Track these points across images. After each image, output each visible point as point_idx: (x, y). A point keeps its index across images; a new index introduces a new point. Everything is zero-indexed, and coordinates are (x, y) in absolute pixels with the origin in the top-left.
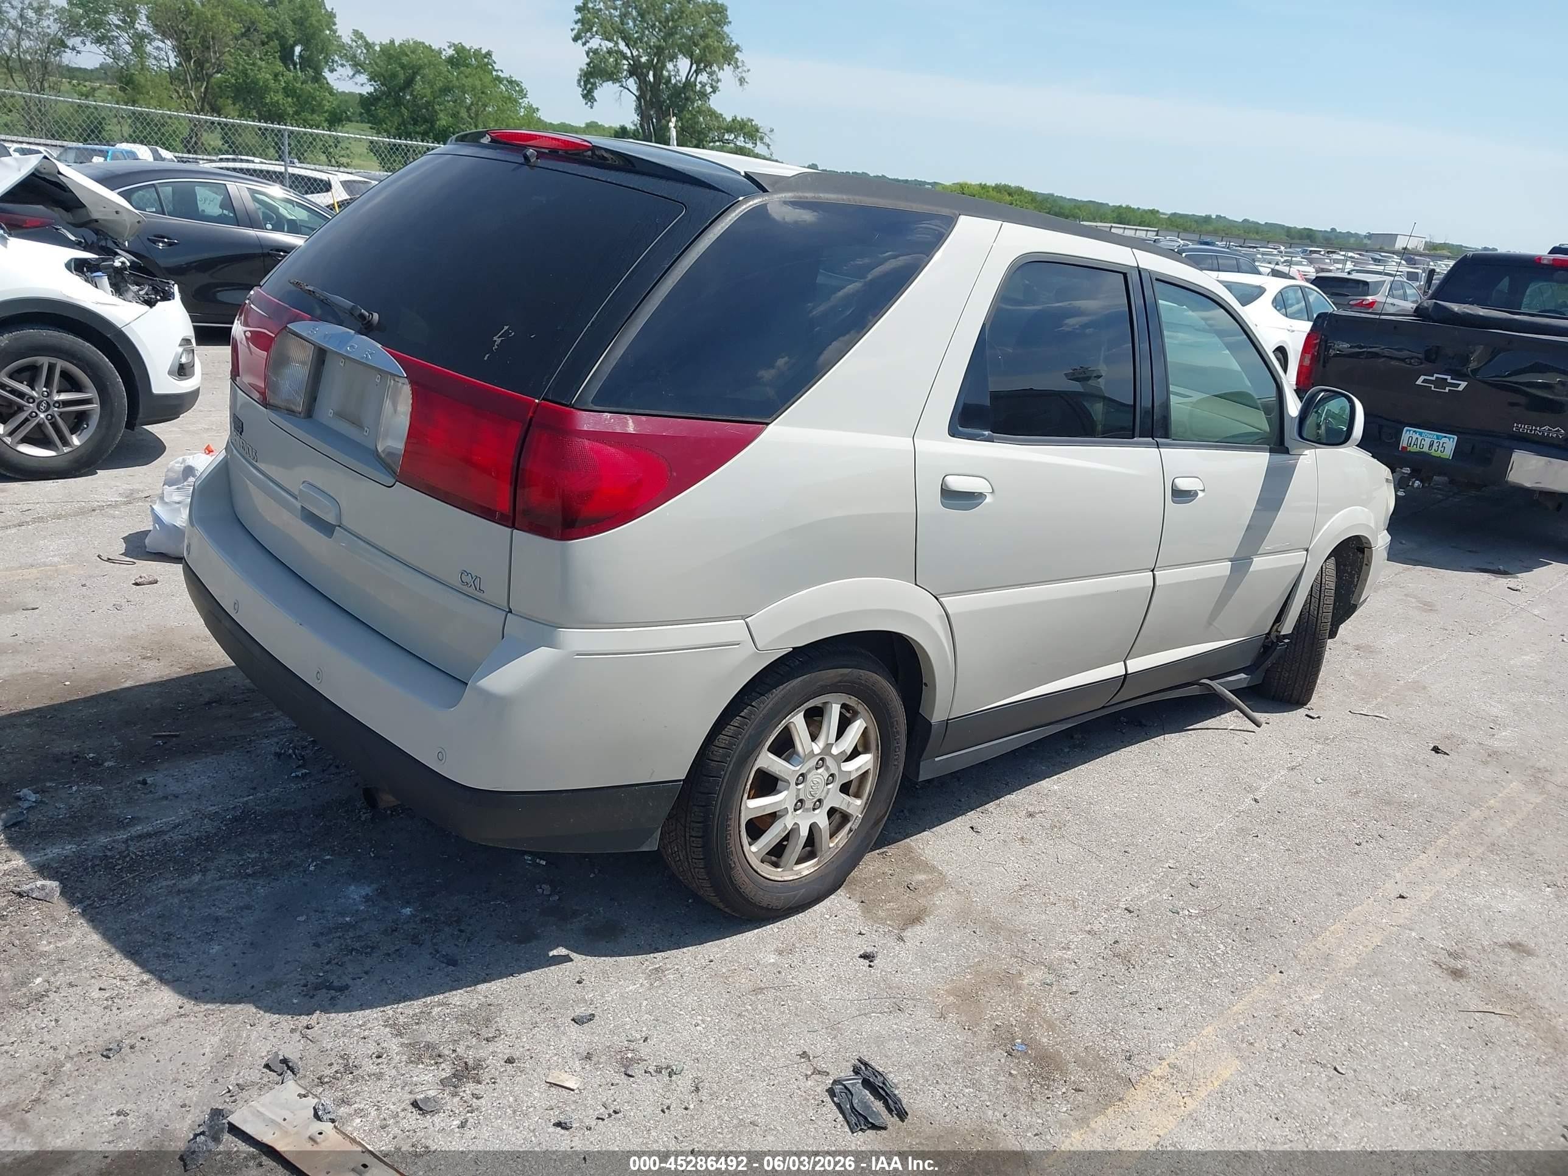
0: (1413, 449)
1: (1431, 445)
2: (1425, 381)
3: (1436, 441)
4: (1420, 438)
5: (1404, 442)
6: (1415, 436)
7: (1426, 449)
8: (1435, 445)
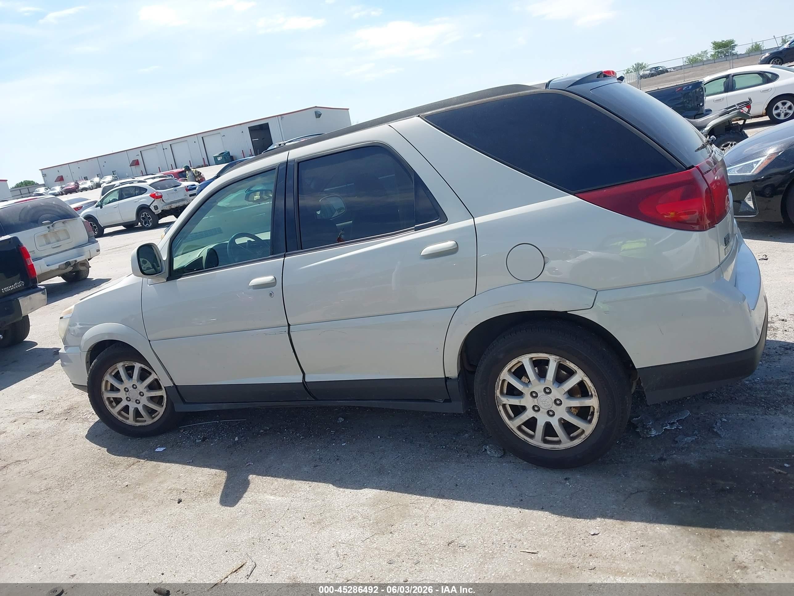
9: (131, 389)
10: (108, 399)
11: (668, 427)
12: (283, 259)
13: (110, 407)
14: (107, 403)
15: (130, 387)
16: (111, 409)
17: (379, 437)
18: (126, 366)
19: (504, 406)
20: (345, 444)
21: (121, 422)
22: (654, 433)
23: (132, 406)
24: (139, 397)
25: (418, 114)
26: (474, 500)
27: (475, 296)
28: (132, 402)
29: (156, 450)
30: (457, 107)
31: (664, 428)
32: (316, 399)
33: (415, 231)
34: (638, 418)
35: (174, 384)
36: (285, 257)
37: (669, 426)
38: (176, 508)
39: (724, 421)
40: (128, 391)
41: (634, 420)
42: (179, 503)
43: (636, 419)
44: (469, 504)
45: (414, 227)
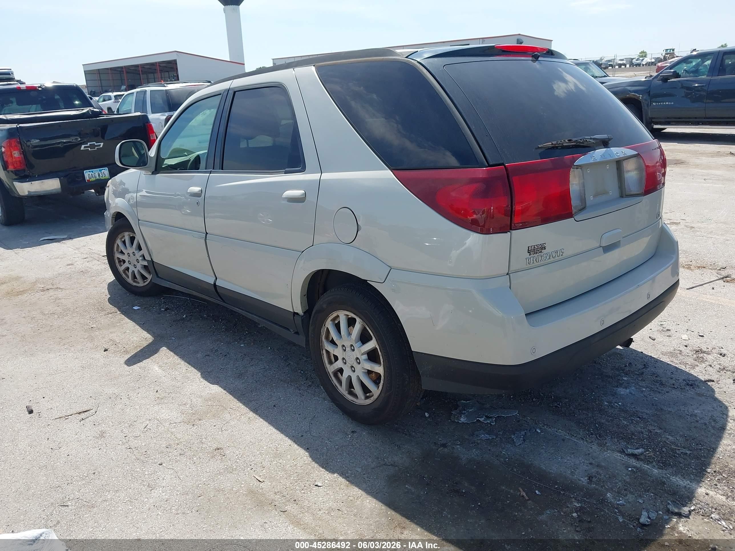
0: (93, 179)
1: (99, 175)
2: (85, 147)
3: (100, 172)
4: (93, 174)
5: (87, 178)
6: (90, 173)
7: (98, 177)
8: (101, 175)
9: (131, 255)
10: (118, 258)
11: (481, 420)
12: (209, 174)
13: (118, 265)
14: (117, 261)
15: (131, 253)
16: (119, 267)
17: (269, 348)
18: (131, 236)
19: (328, 352)
20: (243, 345)
21: (123, 279)
22: (463, 419)
23: (132, 269)
24: (136, 263)
25: (314, 64)
26: (271, 423)
27: (313, 245)
28: (132, 265)
29: (134, 308)
30: (345, 62)
31: (478, 419)
32: (224, 302)
33: (285, 174)
34: (466, 401)
35: (152, 259)
36: (210, 174)
37: (483, 419)
38: (100, 355)
39: (537, 432)
40: (129, 256)
41: (462, 402)
42: (105, 351)
43: (464, 402)
44: (266, 424)
45: (284, 170)
